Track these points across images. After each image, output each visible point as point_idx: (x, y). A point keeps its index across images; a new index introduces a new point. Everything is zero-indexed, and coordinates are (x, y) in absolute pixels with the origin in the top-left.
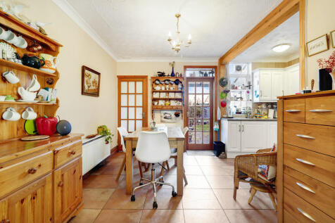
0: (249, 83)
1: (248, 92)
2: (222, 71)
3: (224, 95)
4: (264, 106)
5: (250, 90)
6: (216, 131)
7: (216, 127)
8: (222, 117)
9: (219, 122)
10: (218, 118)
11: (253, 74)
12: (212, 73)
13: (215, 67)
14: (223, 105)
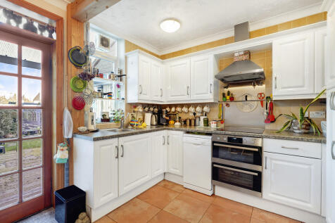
0: (121, 72)
1: (118, 86)
2: (75, 34)
3: (80, 84)
4: (140, 109)
5: (121, 84)
6: (61, 166)
7: (60, 155)
8: (76, 132)
9: (70, 143)
10: (68, 134)
11: (126, 57)
12: (52, 30)
13: (59, 20)
14: (78, 105)
